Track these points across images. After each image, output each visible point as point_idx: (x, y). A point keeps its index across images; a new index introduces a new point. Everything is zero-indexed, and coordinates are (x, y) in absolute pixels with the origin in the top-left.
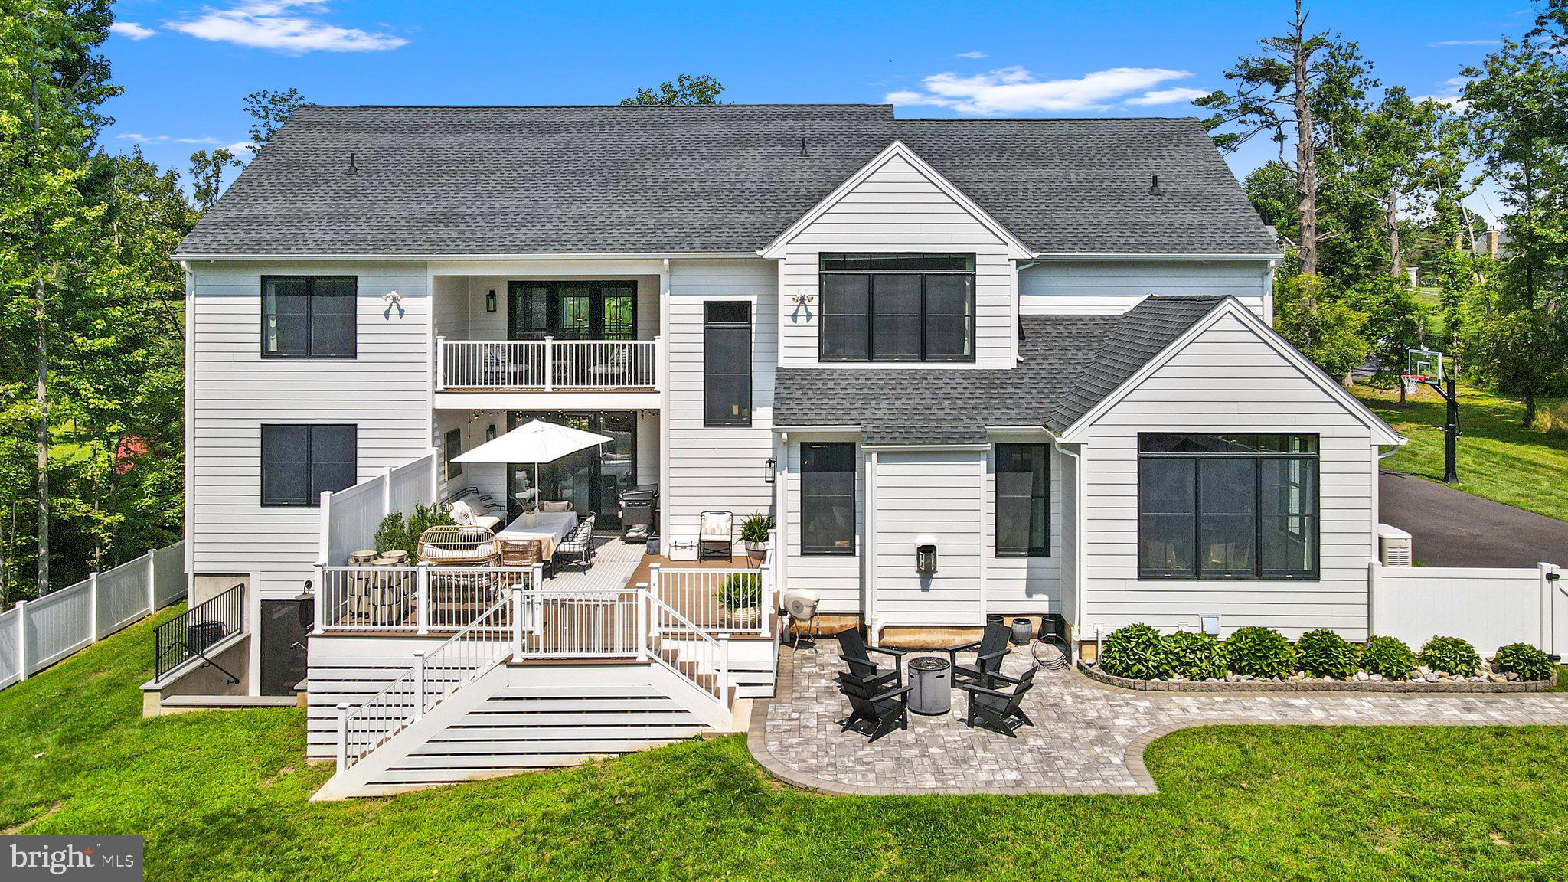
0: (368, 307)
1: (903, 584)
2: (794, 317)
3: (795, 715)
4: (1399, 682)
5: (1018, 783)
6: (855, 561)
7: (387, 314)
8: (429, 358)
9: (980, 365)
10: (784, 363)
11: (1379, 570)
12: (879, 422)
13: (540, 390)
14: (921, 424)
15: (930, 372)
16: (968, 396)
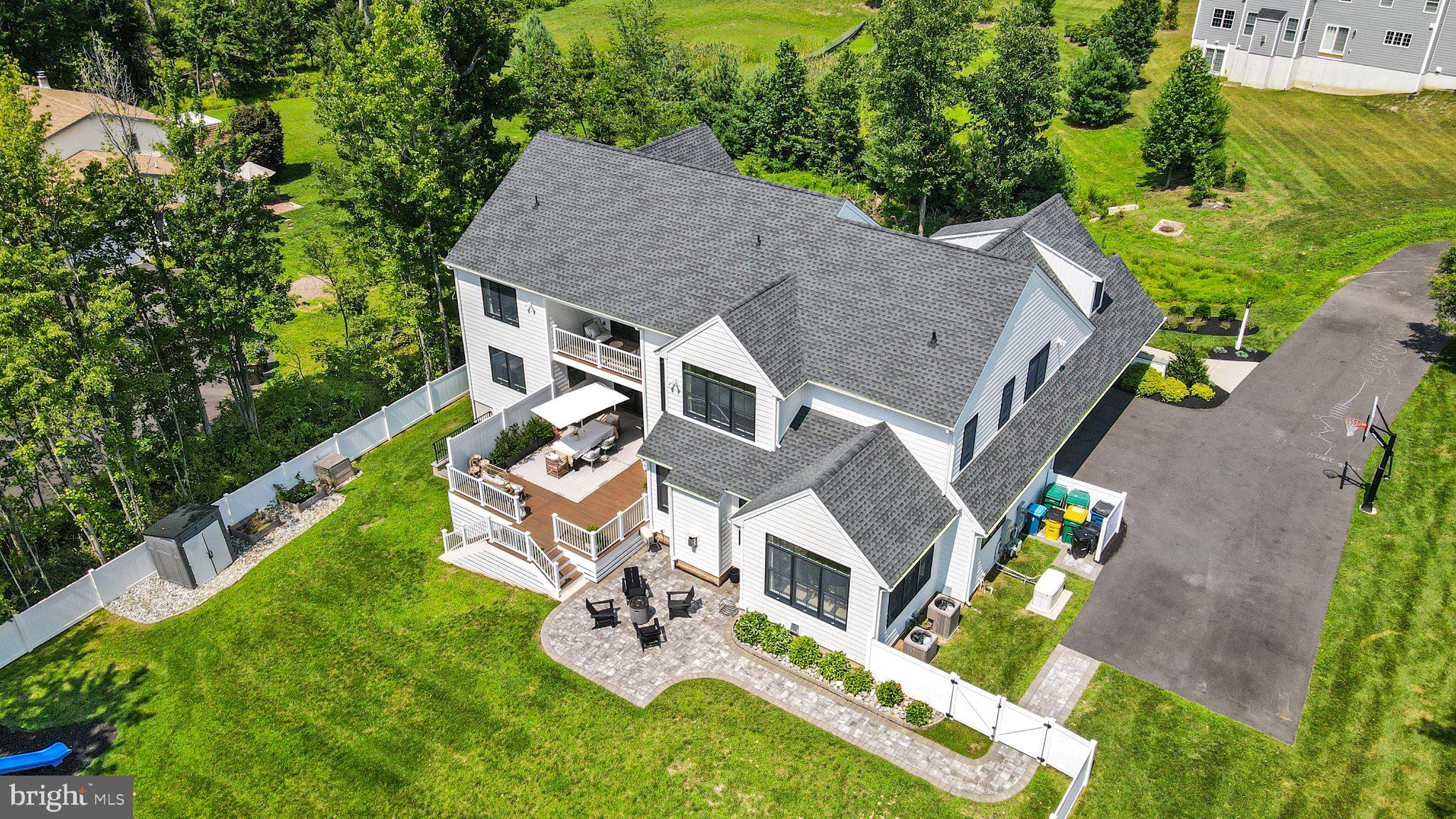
0: (522, 307)
1: (685, 545)
2: (672, 389)
4: (850, 695)
5: (607, 677)
7: (529, 311)
8: (552, 341)
9: (756, 444)
11: (873, 640)
12: (681, 469)
13: (595, 366)
14: (699, 477)
15: (731, 440)
16: (735, 464)
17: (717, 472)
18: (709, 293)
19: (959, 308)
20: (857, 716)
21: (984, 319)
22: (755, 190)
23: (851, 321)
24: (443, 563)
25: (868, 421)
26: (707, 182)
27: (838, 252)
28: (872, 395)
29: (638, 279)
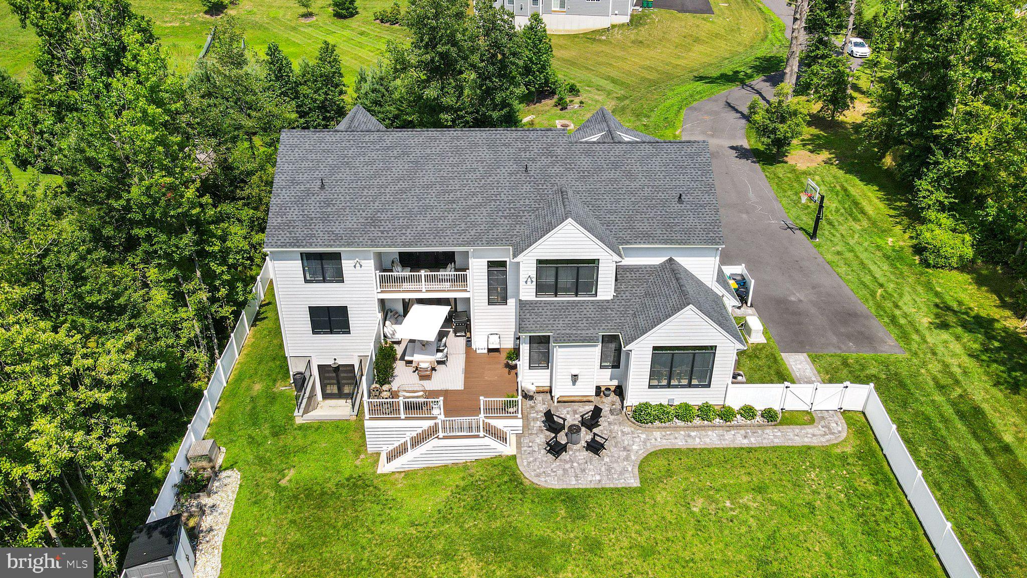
0: (347, 265)
1: (566, 384)
2: (526, 282)
3: (531, 444)
4: (729, 423)
5: (600, 481)
6: (549, 371)
7: (355, 267)
8: (375, 284)
9: (598, 298)
10: (522, 298)
11: (730, 385)
12: (559, 332)
13: (420, 291)
14: (574, 332)
15: (579, 302)
16: (593, 315)
17: (585, 324)
18: (513, 211)
19: (681, 176)
20: (743, 432)
21: (700, 179)
22: (498, 136)
23: (622, 202)
24: (385, 475)
25: (657, 260)
26: (458, 138)
27: (585, 162)
28: (666, 242)
29: (451, 217)
